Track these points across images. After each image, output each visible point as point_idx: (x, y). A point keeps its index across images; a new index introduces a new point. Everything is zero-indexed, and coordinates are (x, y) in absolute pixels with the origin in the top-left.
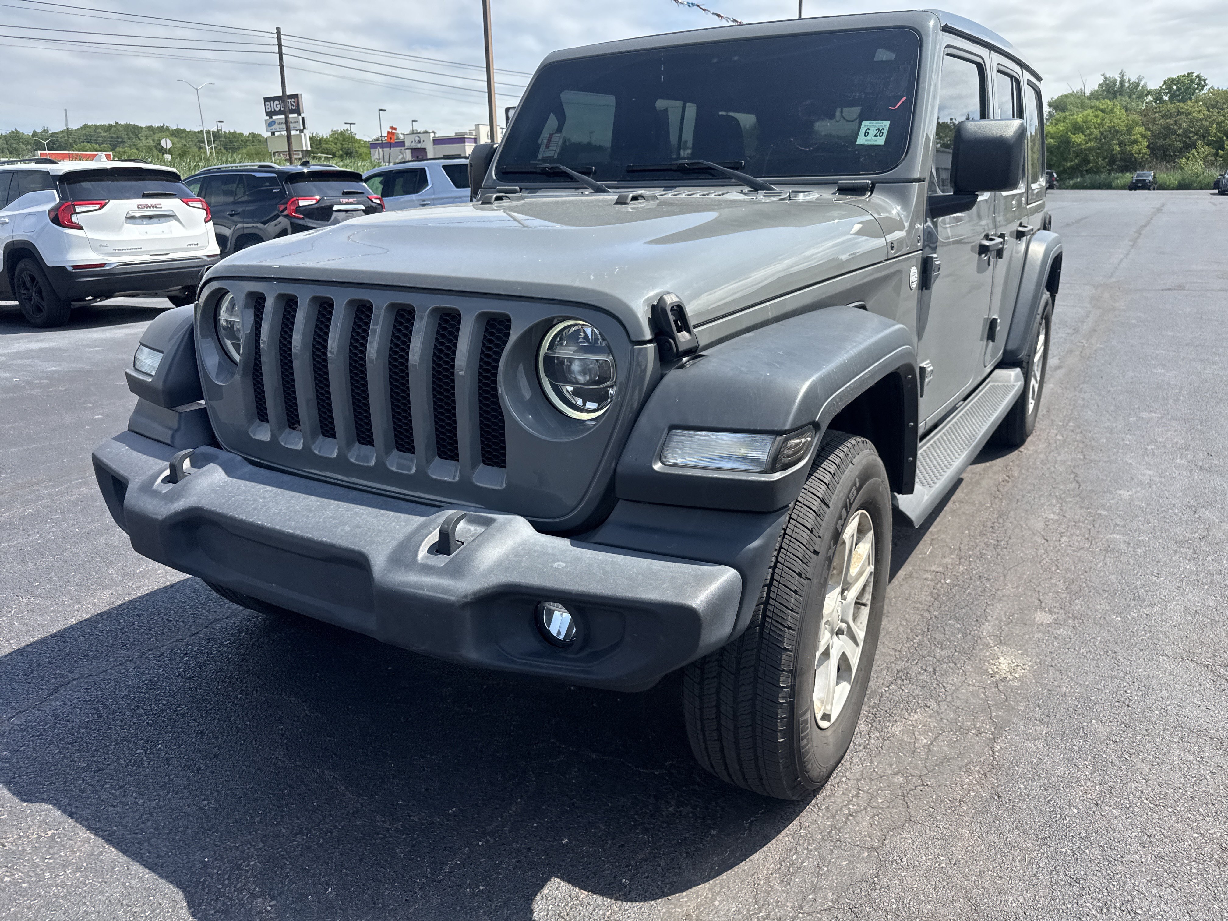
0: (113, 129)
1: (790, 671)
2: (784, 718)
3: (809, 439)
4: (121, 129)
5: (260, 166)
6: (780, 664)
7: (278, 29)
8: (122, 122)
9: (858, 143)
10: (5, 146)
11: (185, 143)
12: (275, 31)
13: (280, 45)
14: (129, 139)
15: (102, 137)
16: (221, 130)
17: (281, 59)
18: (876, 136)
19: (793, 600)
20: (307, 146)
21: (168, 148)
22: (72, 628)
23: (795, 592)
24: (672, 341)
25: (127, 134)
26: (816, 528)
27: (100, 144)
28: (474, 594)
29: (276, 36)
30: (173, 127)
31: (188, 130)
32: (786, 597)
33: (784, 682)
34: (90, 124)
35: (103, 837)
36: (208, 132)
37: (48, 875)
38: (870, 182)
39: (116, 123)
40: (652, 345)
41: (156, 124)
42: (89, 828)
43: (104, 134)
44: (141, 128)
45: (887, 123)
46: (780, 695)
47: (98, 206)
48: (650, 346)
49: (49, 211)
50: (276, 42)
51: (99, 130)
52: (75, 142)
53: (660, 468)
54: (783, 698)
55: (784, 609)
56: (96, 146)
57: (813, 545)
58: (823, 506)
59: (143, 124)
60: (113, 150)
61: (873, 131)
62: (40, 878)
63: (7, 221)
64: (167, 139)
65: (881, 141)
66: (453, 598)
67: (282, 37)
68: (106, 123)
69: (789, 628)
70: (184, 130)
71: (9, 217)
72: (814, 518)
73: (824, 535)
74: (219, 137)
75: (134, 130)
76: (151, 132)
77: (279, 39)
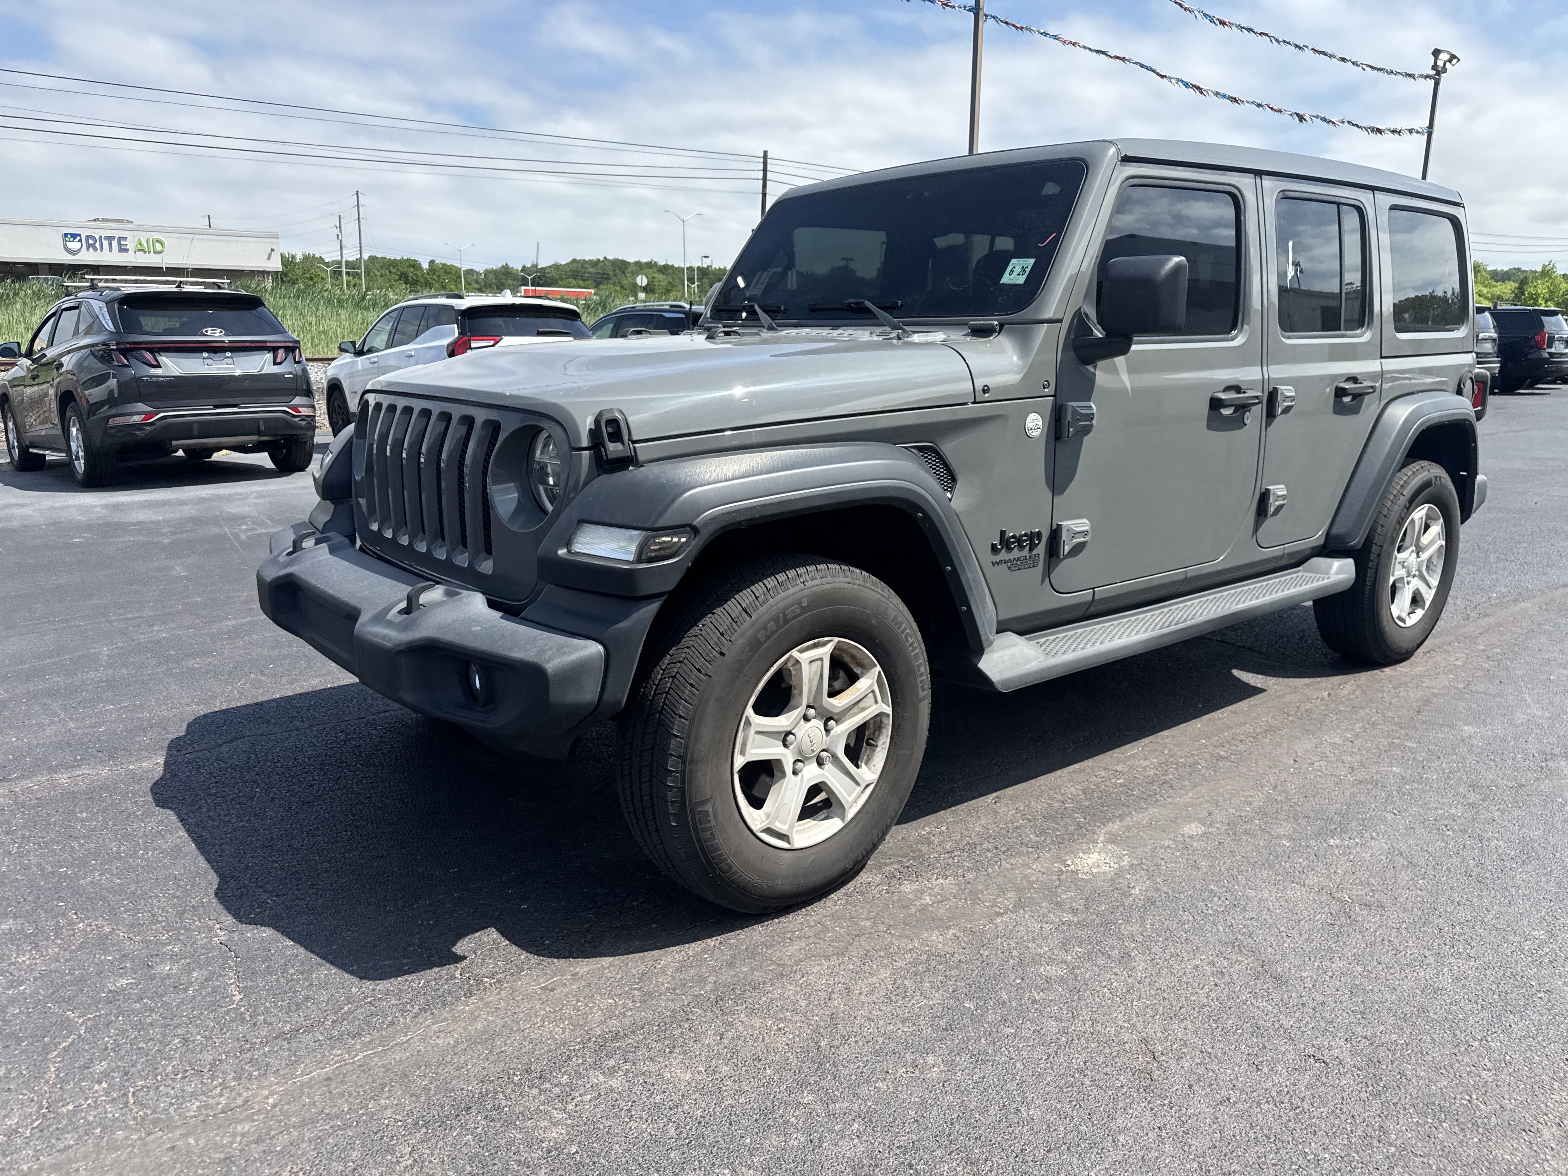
0: (601, 264)
1: (679, 757)
2: (676, 802)
3: (683, 540)
4: (608, 264)
5: (671, 306)
6: (669, 748)
7: (765, 153)
8: (610, 257)
9: (1001, 282)
10: (494, 281)
11: (671, 280)
12: (762, 155)
13: (765, 171)
14: (615, 275)
15: (588, 273)
16: (711, 266)
17: (764, 186)
18: (1019, 274)
19: (687, 692)
20: (792, 285)
21: (644, 285)
22: (274, 700)
23: (692, 685)
24: (603, 449)
25: (614, 271)
26: (729, 632)
27: (584, 280)
28: (406, 643)
29: (762, 160)
30: (662, 263)
31: (676, 266)
32: (682, 688)
33: (672, 766)
34: (578, 258)
35: (192, 837)
36: (691, 269)
37: (141, 852)
38: (996, 323)
39: (605, 258)
40: (588, 452)
41: (644, 260)
42: (187, 830)
43: (591, 270)
44: (629, 263)
45: (1032, 261)
46: (669, 778)
47: (492, 343)
48: (586, 453)
49: (448, 345)
50: (761, 167)
51: (587, 266)
52: (561, 279)
53: (565, 553)
54: (672, 782)
55: (678, 698)
56: (581, 283)
57: (721, 646)
58: (744, 614)
59: (631, 260)
60: (596, 287)
61: (1018, 270)
62: (136, 852)
63: (413, 353)
64: (644, 277)
65: (1021, 280)
66: (389, 645)
67: (769, 161)
68: (593, 257)
69: (680, 716)
70: (673, 266)
71: (415, 350)
72: (728, 623)
73: (736, 640)
74: (707, 275)
75: (621, 266)
76: (634, 268)
77: (765, 163)
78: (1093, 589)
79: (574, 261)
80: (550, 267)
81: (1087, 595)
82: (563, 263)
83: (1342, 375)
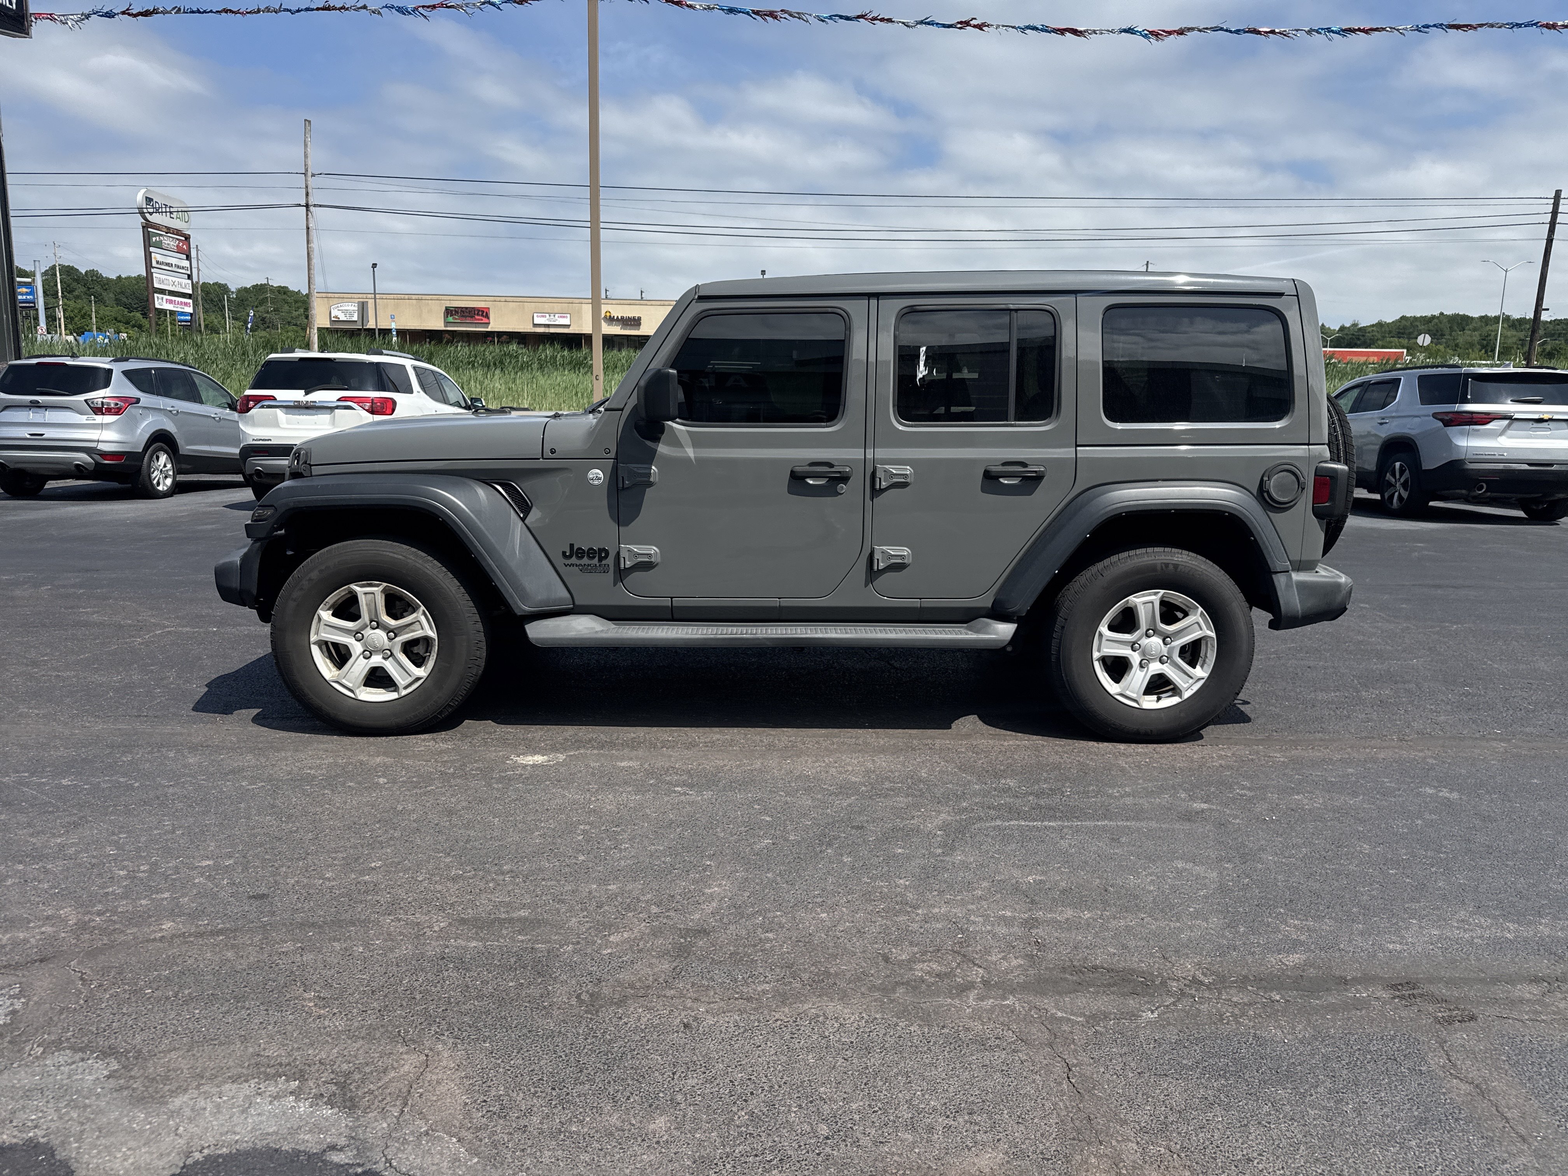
0: (1435, 321)
7: (1558, 193)
17: (1552, 231)
34: (1408, 315)
39: (1442, 314)
44: (1472, 318)
51: (1415, 322)
52: (1383, 338)
76: (1479, 323)
77: (1556, 205)
78: (672, 598)
79: (1403, 318)
80: (1373, 326)
81: (667, 602)
82: (1389, 321)
83: (996, 460)
